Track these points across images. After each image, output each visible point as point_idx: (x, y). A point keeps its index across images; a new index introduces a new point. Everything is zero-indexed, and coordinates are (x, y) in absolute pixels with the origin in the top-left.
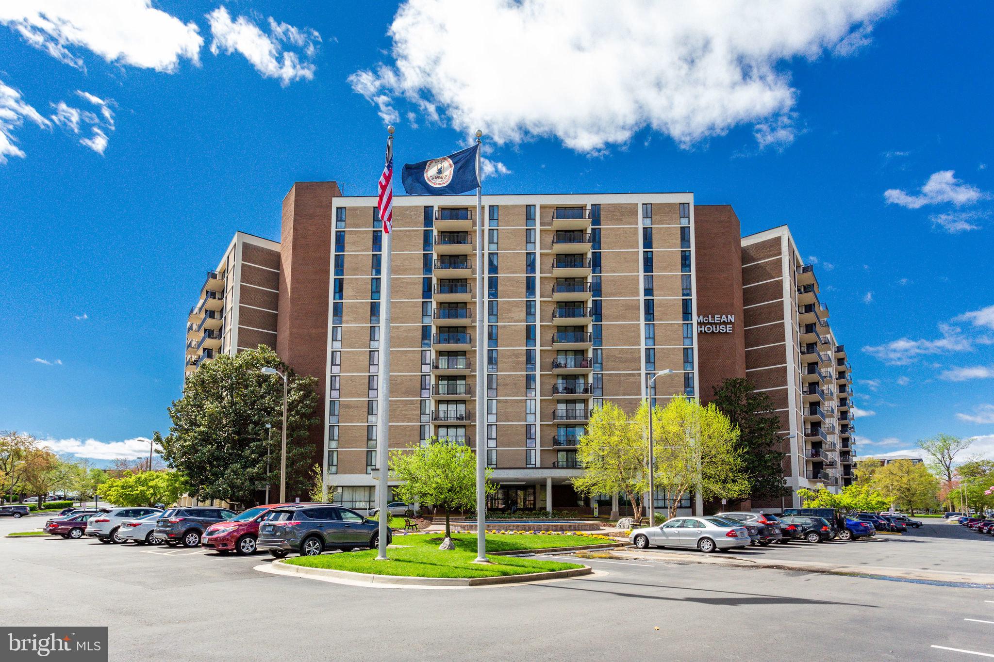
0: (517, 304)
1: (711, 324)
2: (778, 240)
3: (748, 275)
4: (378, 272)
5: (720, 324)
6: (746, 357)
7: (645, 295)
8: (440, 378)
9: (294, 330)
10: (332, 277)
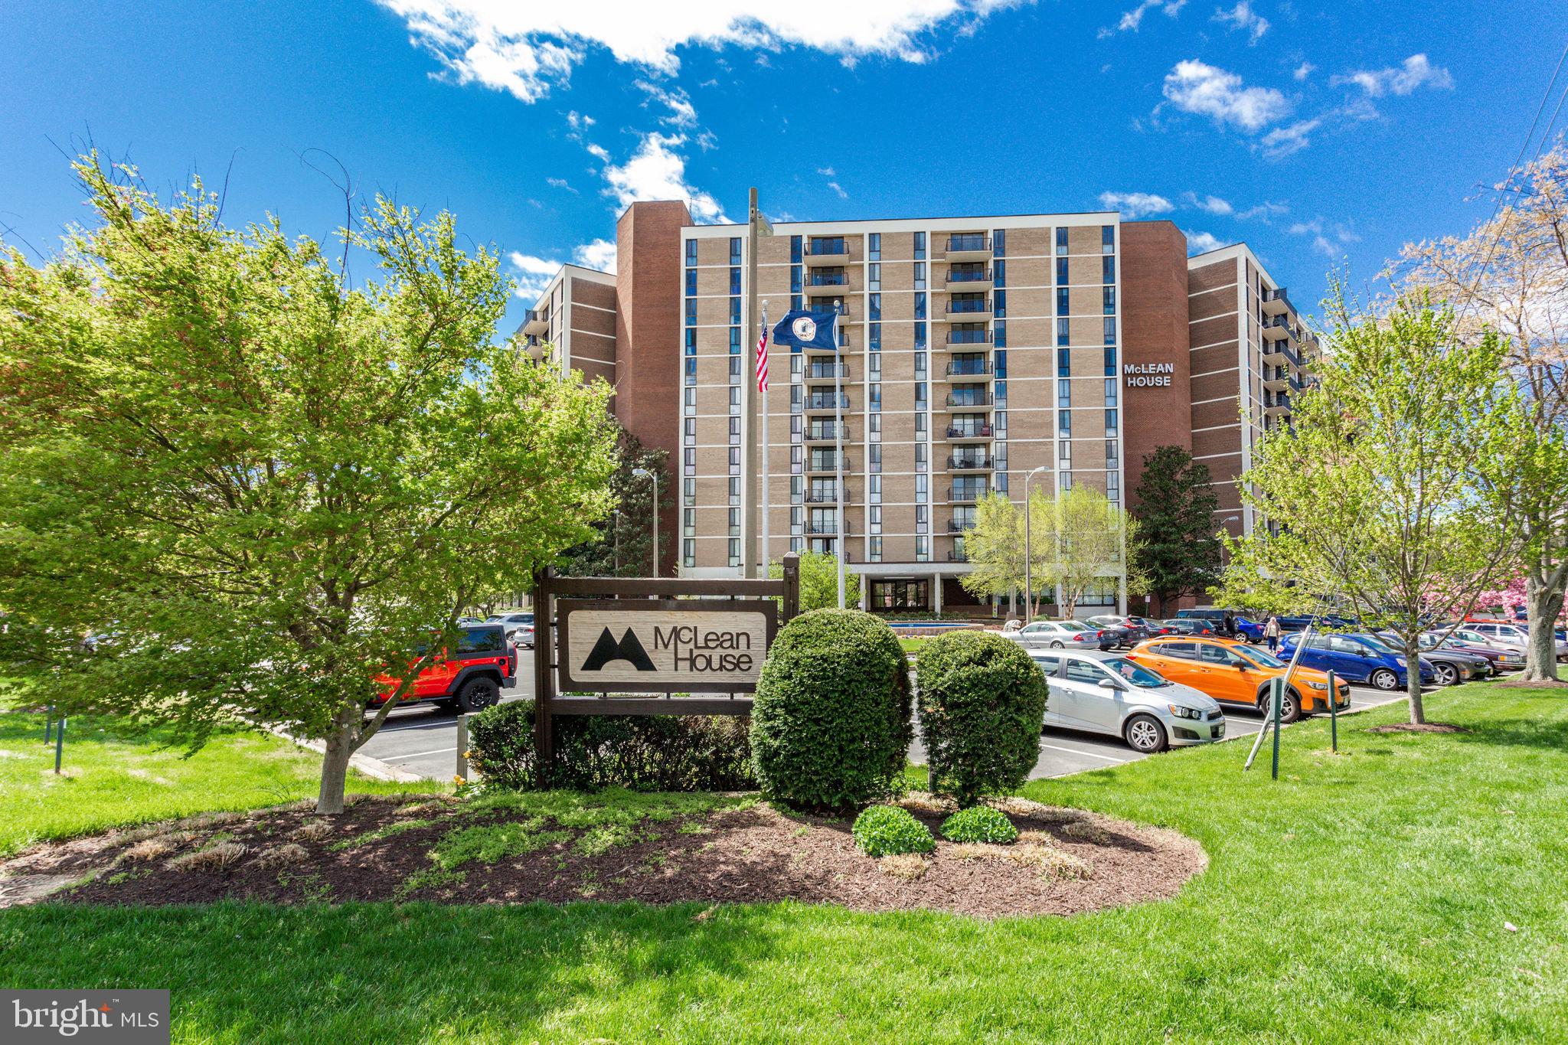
0: (904, 357)
1: (1145, 375)
2: (1233, 262)
3: (1195, 308)
4: (738, 319)
5: (1155, 375)
6: (1192, 413)
7: (1059, 343)
8: (812, 448)
9: (638, 389)
10: (683, 327)
